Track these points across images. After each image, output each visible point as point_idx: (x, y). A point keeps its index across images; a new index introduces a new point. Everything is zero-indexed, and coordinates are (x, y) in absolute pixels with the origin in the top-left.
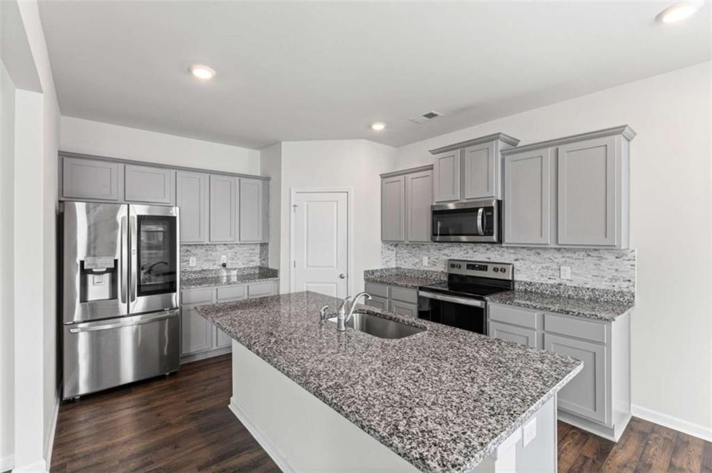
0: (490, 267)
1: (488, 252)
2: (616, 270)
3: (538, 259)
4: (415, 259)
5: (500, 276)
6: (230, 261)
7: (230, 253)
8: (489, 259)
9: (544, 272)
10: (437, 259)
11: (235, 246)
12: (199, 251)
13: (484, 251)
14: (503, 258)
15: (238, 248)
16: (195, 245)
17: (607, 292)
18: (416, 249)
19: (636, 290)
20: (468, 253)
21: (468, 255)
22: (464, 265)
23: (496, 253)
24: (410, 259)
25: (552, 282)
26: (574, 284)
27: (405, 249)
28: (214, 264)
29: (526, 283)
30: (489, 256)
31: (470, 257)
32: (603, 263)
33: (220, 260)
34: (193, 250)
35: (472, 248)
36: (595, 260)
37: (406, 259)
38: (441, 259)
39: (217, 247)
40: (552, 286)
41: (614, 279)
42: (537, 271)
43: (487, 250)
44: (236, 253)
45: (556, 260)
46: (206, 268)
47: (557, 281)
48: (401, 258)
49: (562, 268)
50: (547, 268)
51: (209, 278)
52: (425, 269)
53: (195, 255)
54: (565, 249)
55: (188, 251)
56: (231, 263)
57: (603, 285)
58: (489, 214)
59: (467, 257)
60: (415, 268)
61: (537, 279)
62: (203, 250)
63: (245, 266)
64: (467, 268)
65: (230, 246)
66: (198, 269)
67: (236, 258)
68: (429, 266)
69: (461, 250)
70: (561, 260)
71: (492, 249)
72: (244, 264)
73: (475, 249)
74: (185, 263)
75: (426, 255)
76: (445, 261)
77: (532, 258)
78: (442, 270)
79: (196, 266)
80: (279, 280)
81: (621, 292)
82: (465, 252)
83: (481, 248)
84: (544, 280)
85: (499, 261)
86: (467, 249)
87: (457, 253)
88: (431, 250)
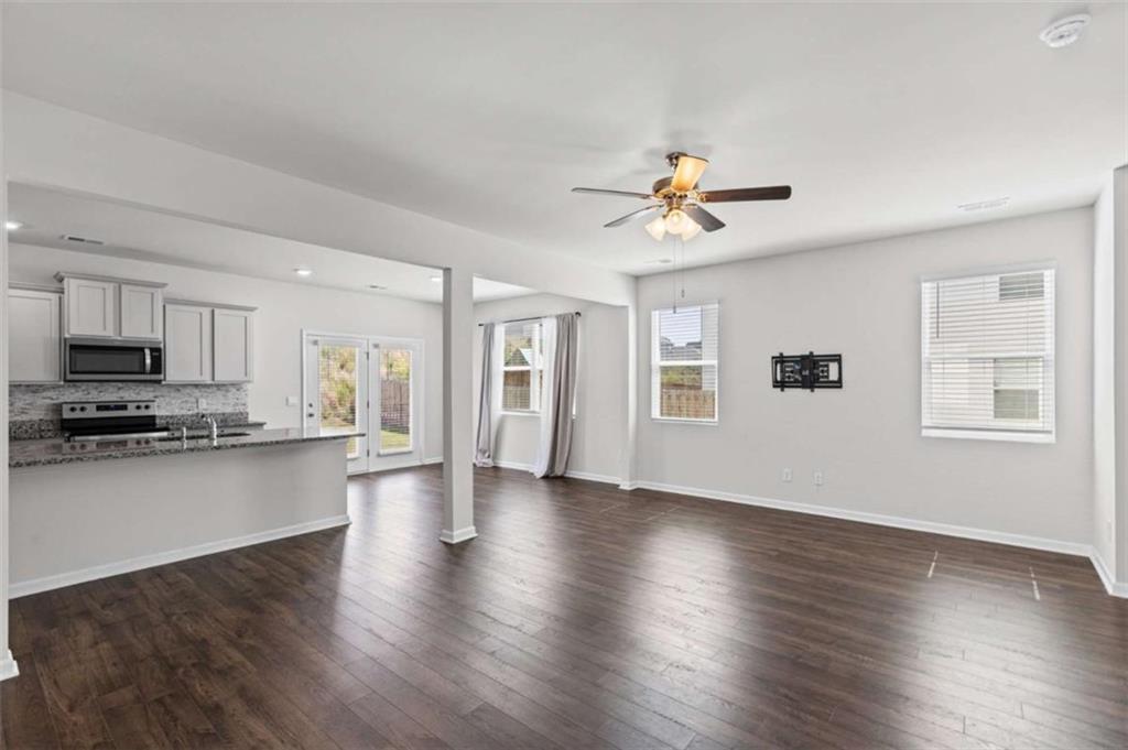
0: (131, 406)
1: (121, 391)
2: (237, 398)
3: (178, 395)
5: (143, 412)
8: (122, 398)
9: (184, 405)
10: (30, 404)
13: (115, 390)
14: (138, 396)
17: (232, 414)
19: (248, 410)
20: (89, 394)
21: (90, 396)
22: (91, 407)
23: (131, 392)
25: (190, 413)
26: (209, 412)
29: (167, 417)
30: (121, 396)
31: (92, 399)
32: (230, 394)
35: (96, 388)
36: (223, 392)
38: (38, 404)
40: (192, 416)
41: (237, 404)
42: (178, 405)
43: (120, 389)
45: (194, 395)
47: (196, 411)
49: (200, 401)
50: (186, 402)
54: (202, 386)
57: (229, 410)
58: (157, 354)
59: (89, 399)
61: (177, 412)
64: (98, 410)
69: (77, 392)
70: (198, 394)
71: (126, 389)
73: (100, 388)
76: (48, 405)
77: (172, 395)
78: (41, 418)
81: (240, 412)
82: (86, 393)
83: (111, 387)
84: (184, 412)
86: (87, 389)
87: (72, 395)
88: (16, 393)
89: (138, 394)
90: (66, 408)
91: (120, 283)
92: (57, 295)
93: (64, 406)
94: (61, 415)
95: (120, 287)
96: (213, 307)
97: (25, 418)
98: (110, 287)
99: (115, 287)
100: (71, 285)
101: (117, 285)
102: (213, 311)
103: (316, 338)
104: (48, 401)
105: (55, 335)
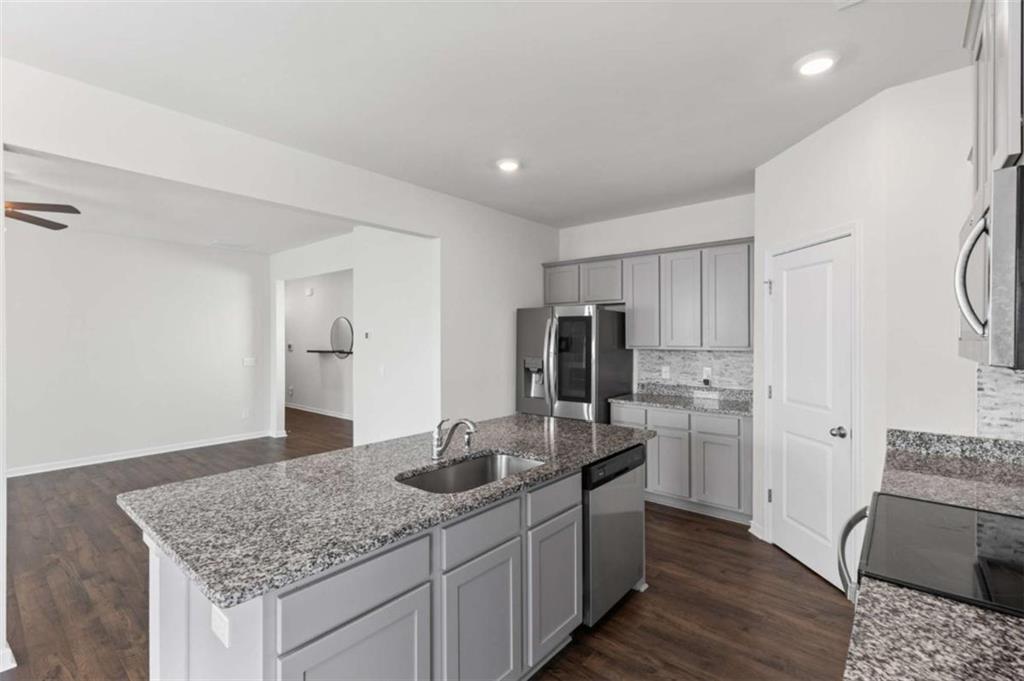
6: (717, 377)
7: (718, 364)
11: (726, 354)
12: (675, 359)
15: (730, 358)
16: (669, 351)
28: (694, 379)
33: (702, 373)
34: (667, 358)
39: (698, 355)
44: (727, 365)
46: (683, 382)
51: (685, 397)
53: (669, 364)
55: (660, 358)
56: (720, 382)
62: (679, 359)
63: (742, 388)
65: (717, 354)
66: (672, 383)
67: (727, 374)
72: (741, 384)
74: (658, 374)
79: (671, 380)
80: (752, 416)
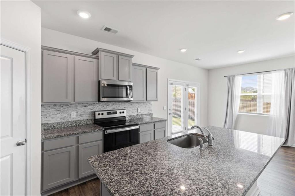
0: (118, 112)
2: (149, 108)
4: (63, 114)
8: (114, 108)
9: (133, 111)
10: (83, 112)
13: (112, 105)
14: (119, 107)
18: (64, 107)
19: (153, 112)
20: (103, 106)
21: (104, 108)
22: (105, 113)
23: (117, 105)
24: (58, 115)
25: (135, 114)
26: (141, 114)
27: (52, 108)
29: (128, 116)
30: (114, 107)
31: (105, 109)
32: (147, 106)
35: (106, 104)
36: (145, 105)
37: (52, 116)
38: (86, 112)
41: (149, 110)
42: (131, 111)
45: (137, 106)
47: (137, 113)
48: (48, 115)
49: (138, 109)
50: (134, 109)
52: (74, 120)
54: (139, 102)
57: (147, 113)
58: (131, 88)
59: (103, 109)
60: (63, 121)
61: (131, 114)
64: (107, 114)
68: (77, 117)
69: (99, 106)
70: (138, 106)
71: (115, 104)
73: (107, 104)
75: (74, 111)
76: (90, 112)
78: (87, 118)
81: (150, 114)
82: (102, 106)
83: (110, 104)
84: (133, 114)
85: (118, 109)
86: (103, 105)
87: (97, 107)
88: (79, 107)
89: (119, 106)
90: (97, 113)
91: (119, 54)
92: (96, 60)
93: (96, 112)
94: (95, 116)
95: (118, 56)
96: (147, 68)
97: (82, 118)
98: (115, 56)
99: (117, 56)
100: (102, 55)
101: (117, 55)
102: (146, 69)
103: (172, 82)
104: (90, 111)
105: (95, 79)
